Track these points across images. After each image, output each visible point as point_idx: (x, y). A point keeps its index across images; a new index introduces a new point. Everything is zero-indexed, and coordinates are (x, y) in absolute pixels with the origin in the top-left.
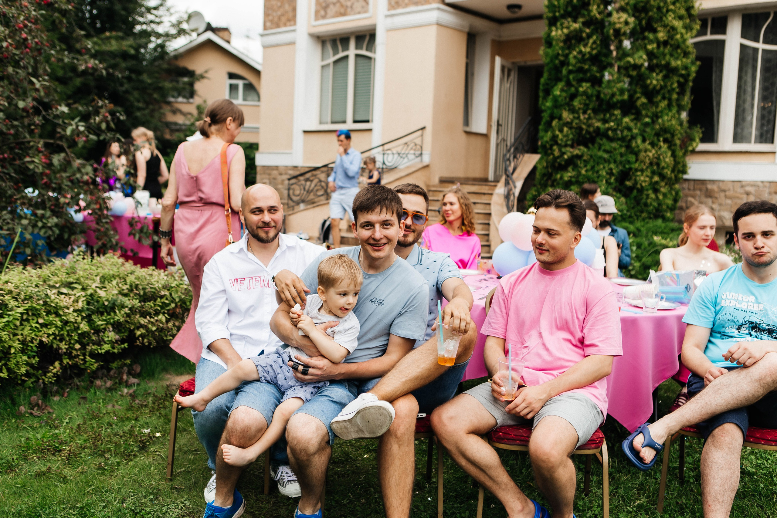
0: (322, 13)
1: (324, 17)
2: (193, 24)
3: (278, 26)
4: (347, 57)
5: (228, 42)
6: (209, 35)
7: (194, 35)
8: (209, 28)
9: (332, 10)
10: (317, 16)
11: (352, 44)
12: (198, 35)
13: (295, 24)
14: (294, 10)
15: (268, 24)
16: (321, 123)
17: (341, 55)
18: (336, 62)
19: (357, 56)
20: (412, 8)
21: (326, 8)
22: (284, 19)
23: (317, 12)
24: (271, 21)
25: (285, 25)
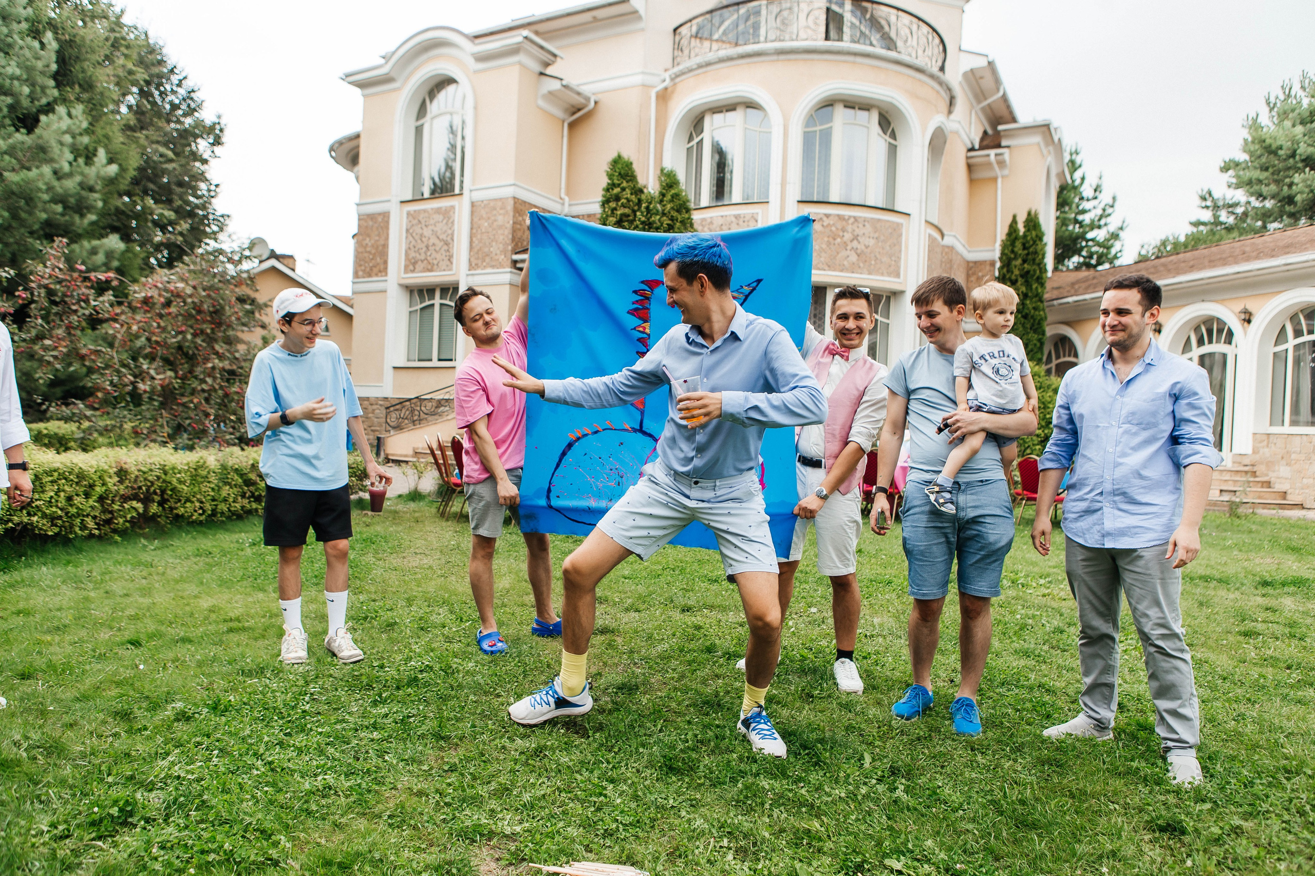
0: (411, 267)
1: (413, 271)
2: (256, 251)
3: (370, 276)
4: (433, 305)
5: (293, 270)
6: (273, 262)
7: (257, 261)
8: (273, 255)
9: (420, 266)
10: (406, 270)
11: (438, 294)
12: (261, 262)
13: (386, 275)
14: (386, 262)
15: (360, 273)
16: (408, 360)
17: (427, 303)
18: (422, 309)
19: (441, 305)
20: (489, 270)
21: (414, 264)
22: (375, 270)
23: (406, 267)
24: (364, 271)
25: (377, 275)
